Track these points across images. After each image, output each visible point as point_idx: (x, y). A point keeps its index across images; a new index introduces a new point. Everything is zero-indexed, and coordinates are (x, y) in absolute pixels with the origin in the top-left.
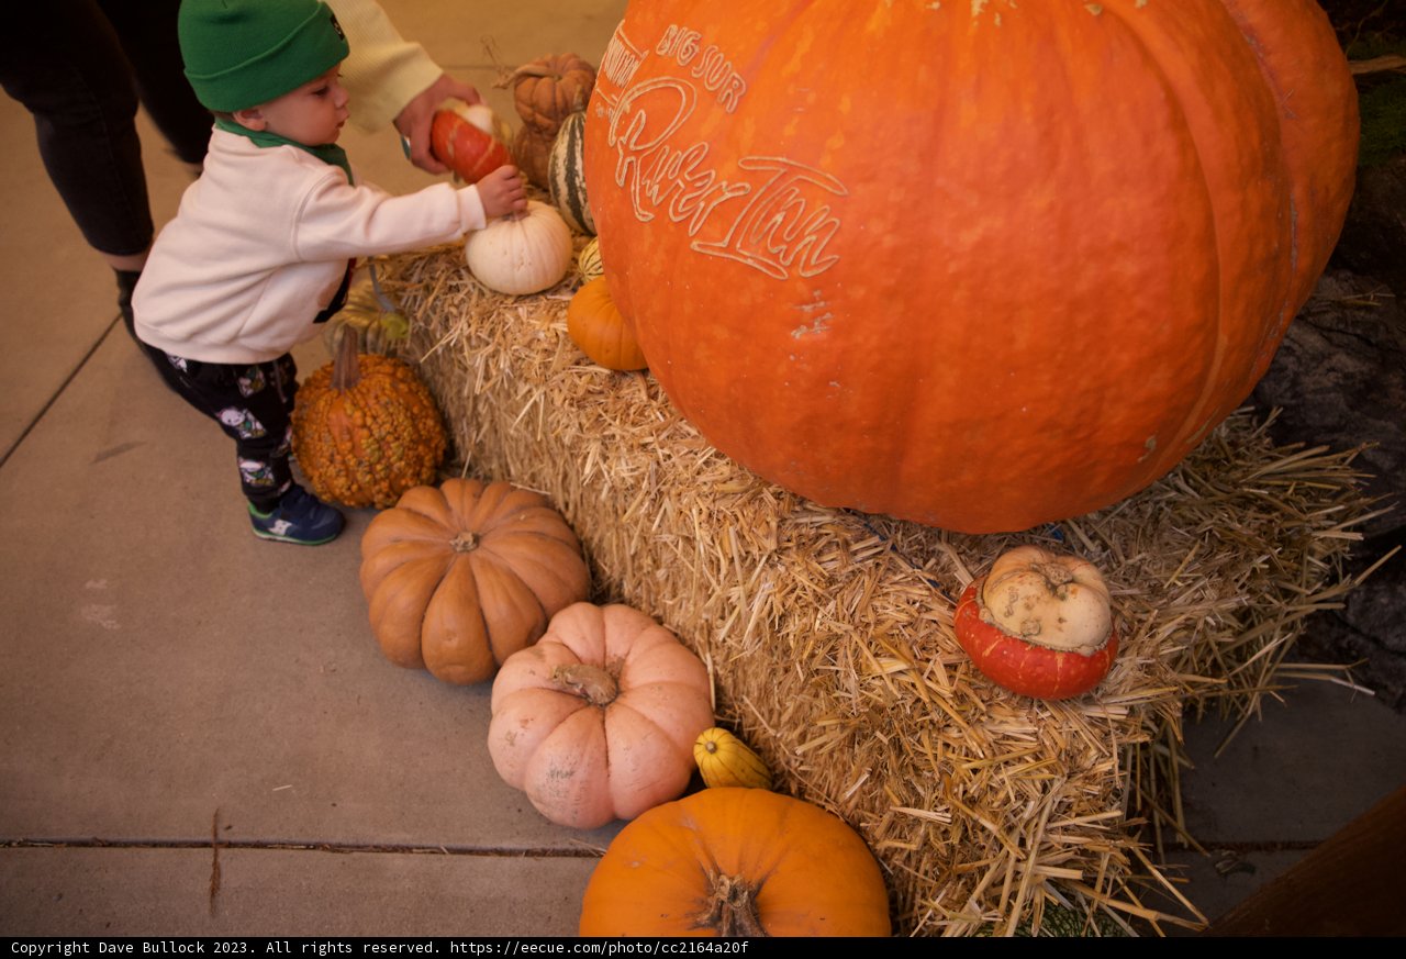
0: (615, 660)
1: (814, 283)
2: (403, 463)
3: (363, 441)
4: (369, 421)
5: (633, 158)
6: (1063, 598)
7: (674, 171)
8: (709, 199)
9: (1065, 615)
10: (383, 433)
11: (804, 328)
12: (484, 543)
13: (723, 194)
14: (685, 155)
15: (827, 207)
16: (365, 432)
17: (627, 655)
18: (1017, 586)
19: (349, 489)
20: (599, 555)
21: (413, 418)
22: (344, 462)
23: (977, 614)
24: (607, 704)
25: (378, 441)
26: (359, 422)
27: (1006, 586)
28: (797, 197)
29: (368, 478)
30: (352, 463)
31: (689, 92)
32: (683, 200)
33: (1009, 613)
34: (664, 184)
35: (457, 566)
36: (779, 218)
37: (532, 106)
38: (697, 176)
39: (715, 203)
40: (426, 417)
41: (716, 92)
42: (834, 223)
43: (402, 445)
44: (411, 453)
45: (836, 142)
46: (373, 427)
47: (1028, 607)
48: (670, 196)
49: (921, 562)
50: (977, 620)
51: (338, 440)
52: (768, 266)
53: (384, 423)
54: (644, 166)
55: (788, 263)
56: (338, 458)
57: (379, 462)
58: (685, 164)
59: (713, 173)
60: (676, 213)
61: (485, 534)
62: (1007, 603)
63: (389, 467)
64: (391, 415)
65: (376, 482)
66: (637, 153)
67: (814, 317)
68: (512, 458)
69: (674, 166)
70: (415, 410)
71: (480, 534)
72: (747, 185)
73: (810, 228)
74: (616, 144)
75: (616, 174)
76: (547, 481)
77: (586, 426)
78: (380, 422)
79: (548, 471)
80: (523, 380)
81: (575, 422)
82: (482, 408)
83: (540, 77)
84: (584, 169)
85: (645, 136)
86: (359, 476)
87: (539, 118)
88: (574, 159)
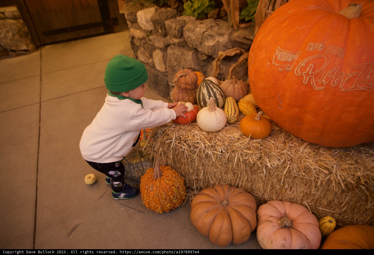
0: (284, 214)
2: (183, 192)
3: (174, 190)
4: (174, 183)
5: (311, 76)
7: (330, 75)
8: (344, 79)
10: (178, 185)
12: (230, 201)
13: (349, 76)
14: (333, 70)
16: (174, 187)
17: (286, 211)
24: (291, 226)
25: (177, 188)
26: (172, 185)
28: (372, 71)
29: (176, 200)
31: (327, 56)
32: (336, 80)
34: (327, 79)
36: (368, 77)
38: (338, 74)
39: (346, 79)
41: (336, 55)
43: (182, 187)
46: (175, 185)
48: (330, 81)
51: (167, 192)
52: (368, 88)
53: (177, 182)
54: (315, 77)
56: (168, 198)
57: (178, 194)
58: (333, 73)
59: (343, 72)
60: (334, 84)
61: (228, 198)
64: (177, 179)
66: (312, 75)
69: (329, 74)
72: (357, 72)
74: (301, 74)
75: (304, 82)
76: (230, 179)
77: (263, 155)
78: (176, 182)
79: (230, 176)
80: (228, 153)
81: (258, 156)
82: (201, 168)
83: (185, 76)
84: (214, 94)
85: (314, 70)
86: (174, 201)
87: (188, 86)
88: (210, 93)
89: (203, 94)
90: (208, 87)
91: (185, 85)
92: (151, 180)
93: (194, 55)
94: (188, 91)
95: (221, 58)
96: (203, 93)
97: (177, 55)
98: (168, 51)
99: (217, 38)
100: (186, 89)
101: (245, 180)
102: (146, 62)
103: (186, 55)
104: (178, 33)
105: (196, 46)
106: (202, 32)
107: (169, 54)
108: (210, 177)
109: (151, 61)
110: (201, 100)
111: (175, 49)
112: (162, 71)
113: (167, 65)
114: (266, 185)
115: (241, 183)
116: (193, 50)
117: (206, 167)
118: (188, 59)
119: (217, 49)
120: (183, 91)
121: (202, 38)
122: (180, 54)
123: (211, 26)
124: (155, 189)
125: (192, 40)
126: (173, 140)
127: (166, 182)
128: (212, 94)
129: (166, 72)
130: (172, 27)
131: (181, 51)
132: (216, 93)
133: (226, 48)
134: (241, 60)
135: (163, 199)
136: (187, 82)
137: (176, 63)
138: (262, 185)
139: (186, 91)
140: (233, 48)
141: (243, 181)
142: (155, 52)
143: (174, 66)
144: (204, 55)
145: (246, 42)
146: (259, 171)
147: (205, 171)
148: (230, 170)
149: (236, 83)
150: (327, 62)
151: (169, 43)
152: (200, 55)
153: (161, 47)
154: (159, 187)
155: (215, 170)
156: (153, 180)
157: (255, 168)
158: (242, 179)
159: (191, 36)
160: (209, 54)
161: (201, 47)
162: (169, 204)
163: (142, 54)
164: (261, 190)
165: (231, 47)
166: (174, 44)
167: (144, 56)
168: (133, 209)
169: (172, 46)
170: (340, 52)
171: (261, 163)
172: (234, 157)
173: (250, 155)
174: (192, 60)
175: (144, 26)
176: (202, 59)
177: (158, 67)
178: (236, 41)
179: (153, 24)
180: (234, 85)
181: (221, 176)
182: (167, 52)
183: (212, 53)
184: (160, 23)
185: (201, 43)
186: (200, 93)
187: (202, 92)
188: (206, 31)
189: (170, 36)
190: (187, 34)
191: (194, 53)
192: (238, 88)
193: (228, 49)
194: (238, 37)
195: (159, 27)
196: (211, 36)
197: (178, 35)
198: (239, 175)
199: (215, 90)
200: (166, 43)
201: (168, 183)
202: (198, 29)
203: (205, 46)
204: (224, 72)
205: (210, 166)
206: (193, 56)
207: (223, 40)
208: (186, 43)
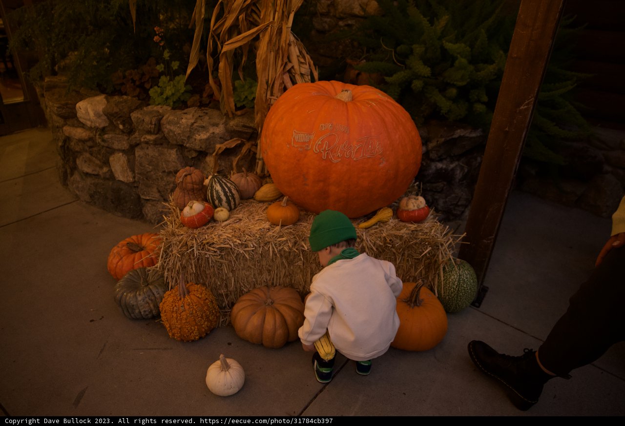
1: (381, 154)
5: (328, 152)
6: (417, 199)
9: (420, 202)
11: (382, 164)
13: (357, 148)
14: (344, 145)
15: (377, 141)
28: (371, 141)
31: (337, 134)
32: (348, 152)
36: (370, 146)
38: (348, 147)
39: (355, 150)
41: (344, 131)
42: (380, 143)
48: (344, 154)
52: (372, 156)
54: (332, 152)
55: (375, 153)
59: (352, 145)
60: (347, 155)
66: (328, 150)
67: (383, 161)
69: (342, 148)
72: (361, 144)
73: (376, 146)
74: (320, 151)
75: (323, 157)
76: (265, 280)
77: (298, 239)
79: (265, 276)
80: (260, 247)
81: (293, 241)
82: (231, 275)
89: (217, 192)
91: (192, 185)
92: (179, 299)
93: (178, 153)
94: (195, 192)
95: (220, 152)
96: (217, 190)
97: (152, 157)
98: (136, 153)
99: (211, 130)
100: (193, 190)
101: (282, 276)
102: (95, 173)
103: (168, 154)
104: (155, 127)
105: (183, 142)
106: (190, 124)
107: (139, 156)
108: (242, 284)
109: (105, 169)
110: (215, 198)
111: (147, 148)
112: (128, 182)
113: (136, 172)
114: (305, 274)
115: (278, 281)
116: (176, 148)
117: (237, 272)
118: (170, 160)
119: (212, 142)
120: (190, 193)
121: (190, 131)
122: (157, 155)
123: (200, 116)
124: (187, 307)
125: (175, 135)
126: (195, 248)
127: (198, 296)
128: (227, 190)
129: (135, 182)
130: (145, 120)
131: (159, 150)
133: (223, 139)
134: (245, 151)
135: (198, 318)
136: (194, 180)
137: (151, 167)
138: (301, 276)
139: (193, 192)
140: (231, 139)
141: (280, 278)
142: (114, 157)
143: (147, 172)
144: (193, 151)
145: (246, 131)
146: (296, 260)
147: (236, 278)
148: (265, 269)
149: (247, 176)
150: (338, 138)
151: (138, 142)
152: (187, 152)
153: (123, 149)
154: (191, 304)
155: (248, 273)
156: (180, 299)
157: (292, 257)
158: (279, 276)
159: (174, 130)
160: (201, 150)
161: (190, 142)
162: (206, 323)
163: (85, 162)
164: (301, 283)
165: (228, 138)
166: (147, 143)
167: (89, 165)
168: (155, 349)
169: (143, 145)
170: (346, 129)
171: (297, 249)
172: (268, 251)
173: (284, 243)
174: (178, 159)
175: (92, 122)
176: (190, 157)
177: (120, 177)
178: (234, 130)
179: (108, 118)
180: (246, 178)
181: (255, 279)
182: (134, 154)
183: (206, 147)
184: (121, 117)
185: (189, 137)
186: (212, 191)
187: (215, 189)
188: (194, 122)
189: (139, 132)
190: (167, 128)
191: (178, 151)
192: (252, 181)
193: (226, 140)
194: (237, 126)
195: (119, 123)
196: (203, 127)
197: (154, 130)
198: (276, 272)
199: (229, 185)
200: (134, 142)
201: (200, 296)
202: (184, 120)
203: (195, 139)
204: (224, 168)
205: (241, 270)
206: (177, 155)
207: (219, 130)
208: (166, 138)
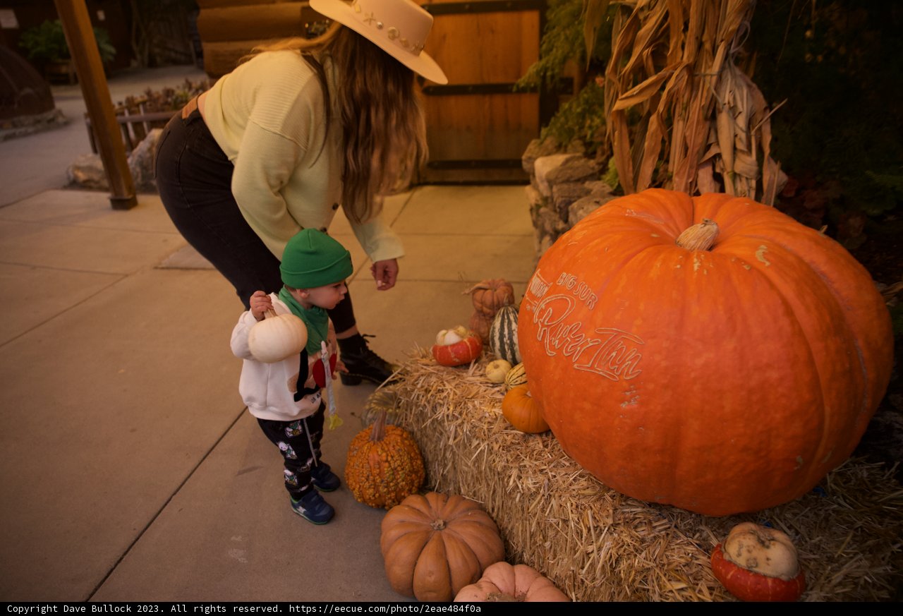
1: (631, 382)
2: (404, 483)
3: (386, 469)
4: (389, 458)
5: (546, 328)
6: (768, 547)
7: (566, 334)
8: (582, 346)
9: (770, 556)
10: (396, 466)
11: (627, 403)
12: (449, 526)
13: (588, 344)
14: (570, 327)
15: (636, 349)
16: (387, 464)
18: (742, 540)
19: (374, 496)
20: (510, 538)
21: (411, 459)
22: (374, 480)
23: (722, 556)
25: (392, 470)
26: (384, 459)
27: (737, 539)
28: (622, 345)
29: (386, 490)
30: (378, 481)
31: (572, 301)
32: (570, 346)
33: (739, 555)
34: (561, 340)
35: (435, 536)
36: (614, 354)
37: (482, 303)
38: (576, 336)
39: (585, 348)
40: (417, 459)
41: (584, 301)
42: (638, 356)
43: (404, 473)
44: (409, 478)
45: (639, 322)
46: (391, 462)
47: (749, 551)
48: (564, 345)
49: (691, 535)
50: (723, 560)
51: (372, 467)
52: (609, 375)
53: (397, 460)
54: (551, 331)
55: (618, 374)
56: (371, 478)
57: (392, 482)
58: (571, 331)
59: (584, 335)
60: (566, 352)
61: (450, 521)
62: (737, 549)
63: (397, 484)
64: (401, 456)
65: (389, 492)
66: (548, 326)
67: (631, 397)
68: (463, 484)
69: (566, 331)
70: (412, 455)
71: (447, 521)
72: (600, 340)
73: (628, 359)
74: (538, 322)
75: (538, 336)
77: (511, 461)
78: (395, 459)
81: (505, 458)
82: (449, 455)
83: (486, 289)
84: (509, 334)
85: (551, 319)
86: (381, 489)
87: (485, 309)
88: (504, 329)
89: (494, 328)
90: (506, 317)
91: (480, 305)
115: (496, 510)
117: (457, 457)
124: (359, 455)
127: (378, 450)
128: (506, 332)
132: (514, 332)
135: (363, 476)
136: (483, 299)
141: (499, 508)
147: (456, 466)
150: (570, 310)
154: (364, 454)
158: (497, 503)
170: (590, 298)
173: (497, 453)
175: (540, 186)
199: (514, 326)
